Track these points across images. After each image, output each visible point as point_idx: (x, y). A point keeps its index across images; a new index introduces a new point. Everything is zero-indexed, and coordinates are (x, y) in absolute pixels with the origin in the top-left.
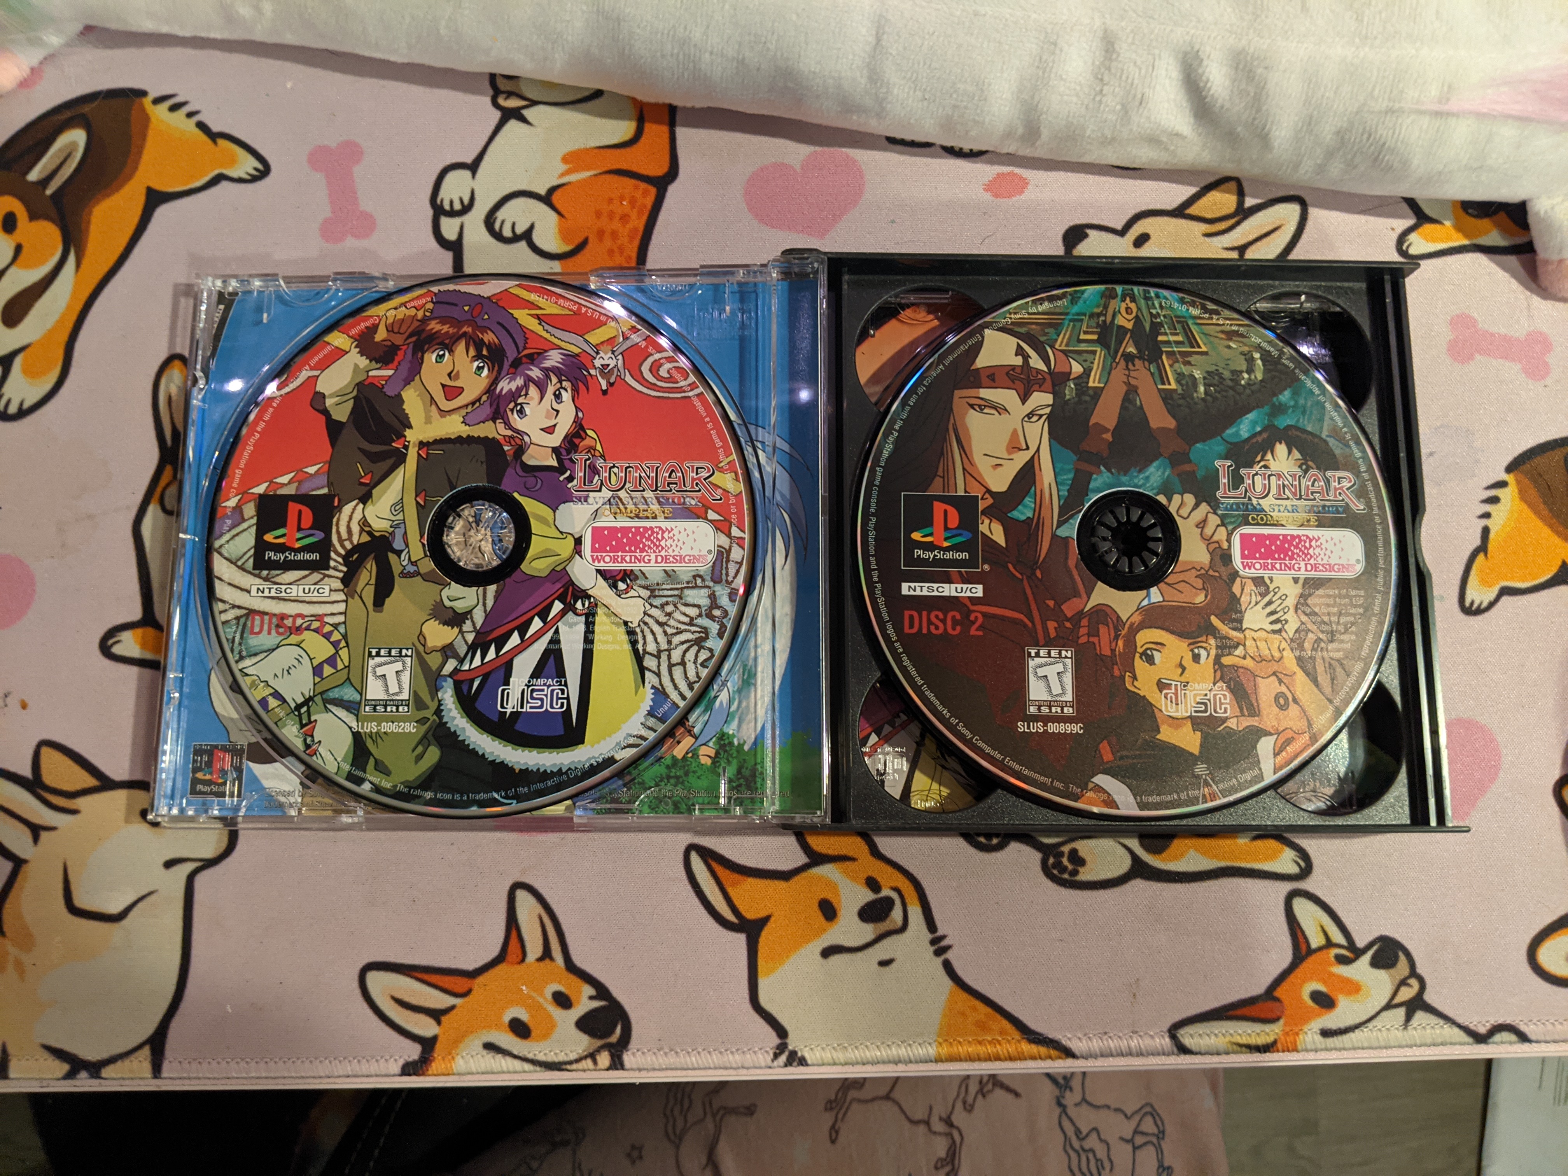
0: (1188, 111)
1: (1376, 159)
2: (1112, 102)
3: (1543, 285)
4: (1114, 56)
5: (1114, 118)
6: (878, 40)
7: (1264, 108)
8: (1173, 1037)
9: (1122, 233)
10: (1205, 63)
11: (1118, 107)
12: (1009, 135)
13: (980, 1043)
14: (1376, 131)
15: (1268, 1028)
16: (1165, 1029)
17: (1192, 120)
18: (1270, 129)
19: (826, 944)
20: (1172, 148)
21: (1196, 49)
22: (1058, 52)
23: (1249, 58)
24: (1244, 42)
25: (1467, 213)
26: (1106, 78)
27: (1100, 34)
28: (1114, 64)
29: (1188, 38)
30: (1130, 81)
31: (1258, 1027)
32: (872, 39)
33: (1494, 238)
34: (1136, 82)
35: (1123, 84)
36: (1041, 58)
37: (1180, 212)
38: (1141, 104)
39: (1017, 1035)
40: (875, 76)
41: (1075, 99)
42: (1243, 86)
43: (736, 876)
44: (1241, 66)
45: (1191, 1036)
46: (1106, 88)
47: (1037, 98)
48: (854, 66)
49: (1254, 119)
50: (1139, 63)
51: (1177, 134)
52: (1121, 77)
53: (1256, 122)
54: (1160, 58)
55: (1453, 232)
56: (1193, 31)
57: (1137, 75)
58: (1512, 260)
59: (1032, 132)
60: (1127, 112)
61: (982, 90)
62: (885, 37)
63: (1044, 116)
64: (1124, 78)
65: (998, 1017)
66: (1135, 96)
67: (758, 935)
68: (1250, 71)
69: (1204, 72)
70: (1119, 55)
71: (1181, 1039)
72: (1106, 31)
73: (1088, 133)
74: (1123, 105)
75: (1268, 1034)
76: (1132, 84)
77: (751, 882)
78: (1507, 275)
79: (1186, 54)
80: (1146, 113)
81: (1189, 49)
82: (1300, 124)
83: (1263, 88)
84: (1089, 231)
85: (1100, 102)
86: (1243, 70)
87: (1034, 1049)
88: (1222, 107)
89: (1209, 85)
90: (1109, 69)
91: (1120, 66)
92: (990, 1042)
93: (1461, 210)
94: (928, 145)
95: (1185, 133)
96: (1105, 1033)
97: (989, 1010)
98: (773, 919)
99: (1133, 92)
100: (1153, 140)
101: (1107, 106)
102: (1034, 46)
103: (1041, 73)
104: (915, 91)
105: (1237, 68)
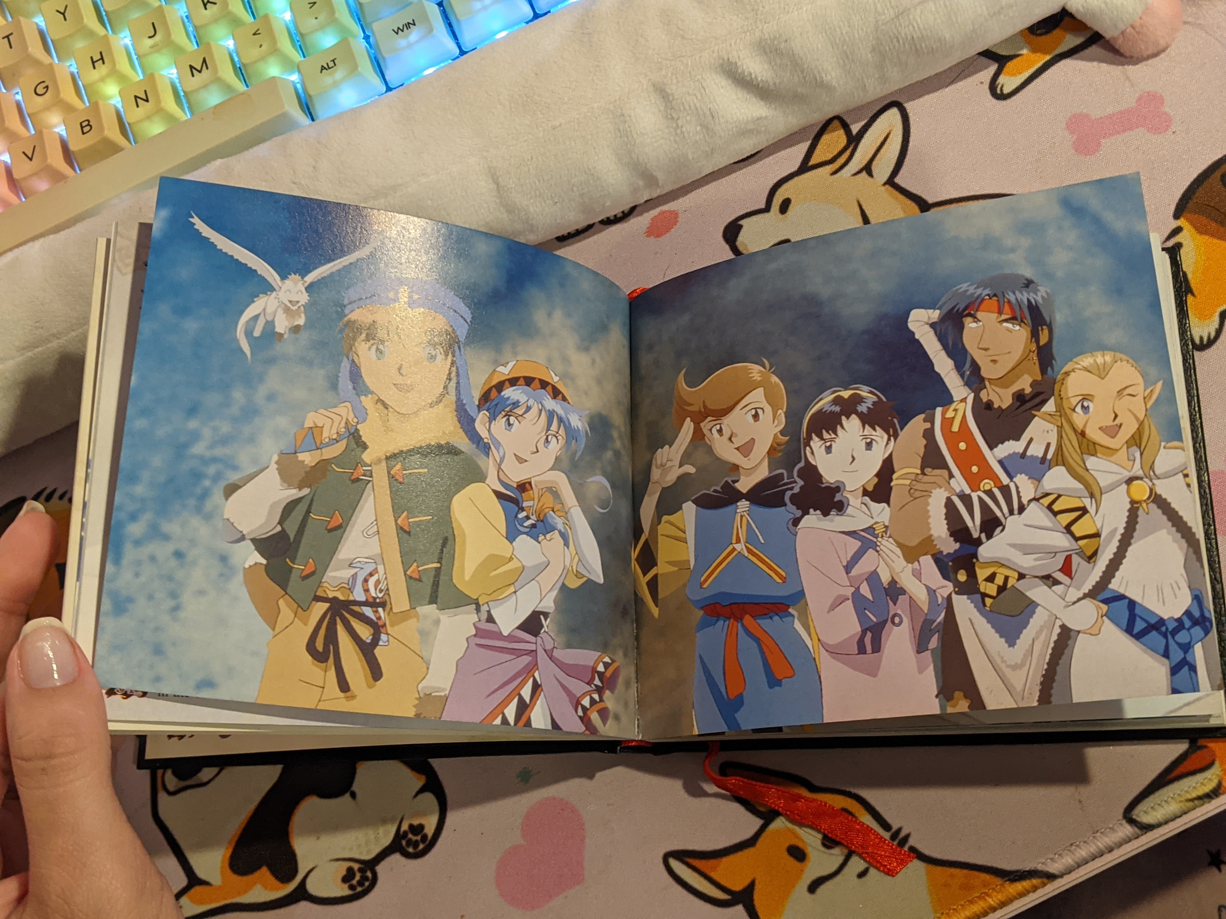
0: (754, 99)
1: (917, 50)
2: (691, 128)
3: (1128, 54)
4: (671, 98)
5: (702, 135)
6: (498, 184)
7: (805, 66)
8: (1131, 821)
9: (767, 209)
10: (739, 64)
11: (698, 128)
12: (636, 190)
13: (971, 902)
14: (899, 33)
15: (1208, 774)
16: (1121, 817)
17: (762, 103)
18: (821, 77)
19: (808, 882)
20: (763, 129)
21: (726, 58)
22: (628, 118)
23: (769, 42)
24: (758, 34)
25: (1037, 35)
26: (675, 115)
27: (651, 89)
28: (674, 103)
29: (715, 55)
30: (693, 107)
31: (1199, 777)
32: (493, 186)
33: (1071, 41)
34: (698, 105)
35: (690, 112)
36: (619, 130)
37: (805, 167)
38: (713, 117)
39: (998, 881)
40: (510, 209)
41: (662, 141)
42: (778, 61)
43: (712, 862)
44: (768, 50)
45: (1145, 812)
46: (680, 123)
47: (635, 157)
48: (492, 210)
49: (804, 78)
50: (691, 92)
51: (758, 119)
52: (684, 109)
53: (807, 79)
54: (705, 80)
55: (1033, 56)
56: (717, 48)
57: (696, 101)
58: (1094, 49)
59: (650, 179)
60: (707, 129)
61: (593, 175)
62: (500, 179)
63: (648, 165)
64: (687, 107)
65: (976, 873)
66: (704, 114)
67: (752, 900)
68: (776, 50)
69: (743, 71)
70: (673, 95)
71: (1138, 819)
72: (654, 85)
73: (690, 157)
74: (701, 125)
75: (1210, 780)
76: (697, 109)
77: (726, 861)
78: (1095, 63)
79: (722, 66)
80: (722, 120)
81: (721, 61)
82: (841, 61)
83: (794, 55)
84: (741, 222)
85: (682, 132)
86: (771, 52)
87: (1020, 886)
88: (775, 84)
89: (753, 76)
90: (672, 108)
91: (679, 101)
92: (979, 898)
93: (1032, 36)
94: (590, 227)
95: (764, 115)
96: (1072, 845)
97: (965, 871)
98: (757, 882)
99: (701, 112)
100: (744, 132)
101: (689, 133)
102: (609, 125)
103: (626, 139)
104: (545, 202)
105: (766, 53)
